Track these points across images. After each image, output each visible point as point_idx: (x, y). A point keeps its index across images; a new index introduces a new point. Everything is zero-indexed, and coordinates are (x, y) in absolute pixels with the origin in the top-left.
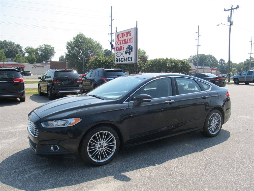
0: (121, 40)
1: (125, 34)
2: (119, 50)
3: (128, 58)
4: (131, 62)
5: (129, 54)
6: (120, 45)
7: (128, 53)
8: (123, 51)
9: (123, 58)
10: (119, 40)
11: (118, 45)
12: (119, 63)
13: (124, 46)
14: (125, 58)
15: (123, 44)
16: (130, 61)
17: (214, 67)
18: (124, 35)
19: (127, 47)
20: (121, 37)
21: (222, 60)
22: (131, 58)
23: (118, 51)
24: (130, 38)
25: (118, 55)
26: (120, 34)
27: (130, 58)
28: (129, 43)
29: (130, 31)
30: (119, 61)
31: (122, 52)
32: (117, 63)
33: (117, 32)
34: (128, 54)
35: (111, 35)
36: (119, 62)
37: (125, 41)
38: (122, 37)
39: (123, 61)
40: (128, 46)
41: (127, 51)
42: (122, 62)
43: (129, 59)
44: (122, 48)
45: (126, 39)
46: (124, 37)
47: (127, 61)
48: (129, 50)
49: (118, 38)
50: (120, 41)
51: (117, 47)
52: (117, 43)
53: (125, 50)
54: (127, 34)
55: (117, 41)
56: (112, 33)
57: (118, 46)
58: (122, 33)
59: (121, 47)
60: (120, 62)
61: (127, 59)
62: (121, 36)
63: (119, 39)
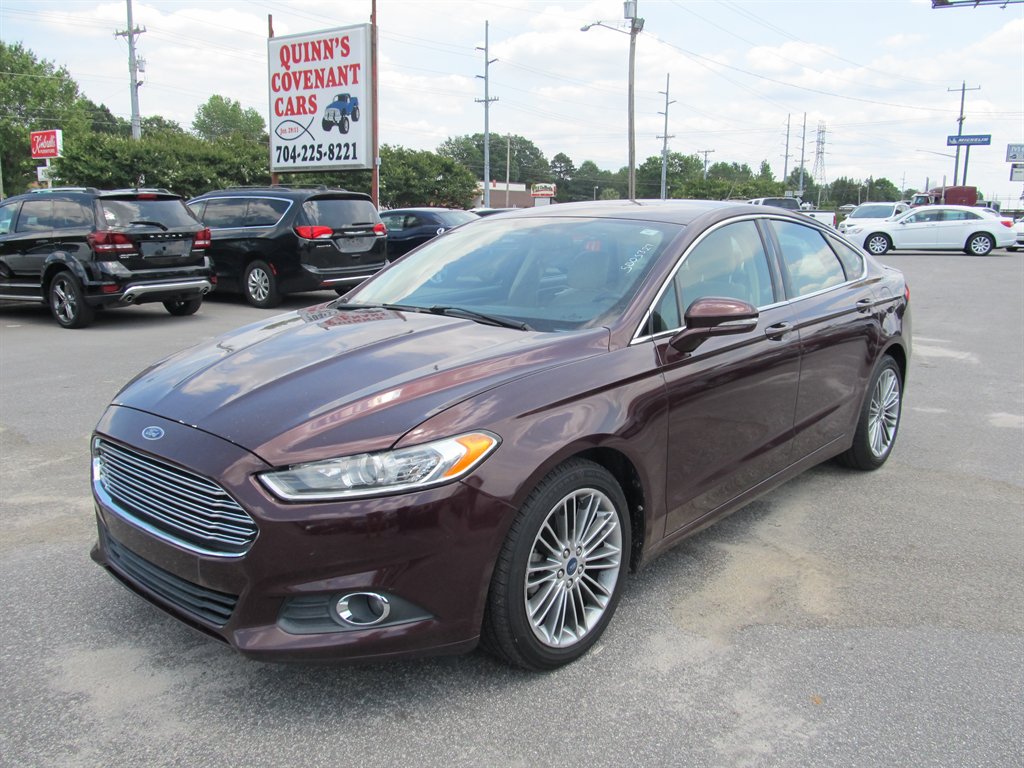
0: (300, 73)
1: (321, 47)
2: (293, 113)
3: (339, 146)
4: (350, 162)
5: (343, 131)
6: (294, 93)
7: (338, 124)
8: (309, 117)
9: (312, 147)
10: (290, 72)
11: (286, 89)
12: (296, 165)
13: (314, 96)
14: (320, 146)
15: (311, 87)
16: (347, 157)
17: (543, 185)
18: (317, 51)
19: (330, 102)
20: (297, 57)
21: (561, 158)
22: (351, 148)
23: (284, 118)
24: (346, 67)
25: (284, 131)
26: (294, 46)
27: (347, 145)
28: (340, 84)
29: (347, 38)
30: (294, 158)
31: (304, 119)
32: (283, 164)
33: (276, 35)
34: (335, 129)
35: (127, 37)
36: (291, 161)
37: (319, 78)
38: (307, 59)
39: (312, 159)
40: (337, 99)
41: (331, 119)
42: (308, 163)
43: (344, 150)
44: (307, 106)
45: (323, 70)
46: (314, 59)
47: (331, 159)
48: (343, 113)
49: (285, 64)
50: (294, 74)
51: (281, 99)
52: (279, 83)
53: (320, 115)
54: (329, 49)
55: (278, 75)
56: (135, 28)
57: (282, 94)
58: (306, 45)
59: (298, 98)
60: (299, 163)
61: (331, 151)
62: (300, 53)
63: (288, 68)
